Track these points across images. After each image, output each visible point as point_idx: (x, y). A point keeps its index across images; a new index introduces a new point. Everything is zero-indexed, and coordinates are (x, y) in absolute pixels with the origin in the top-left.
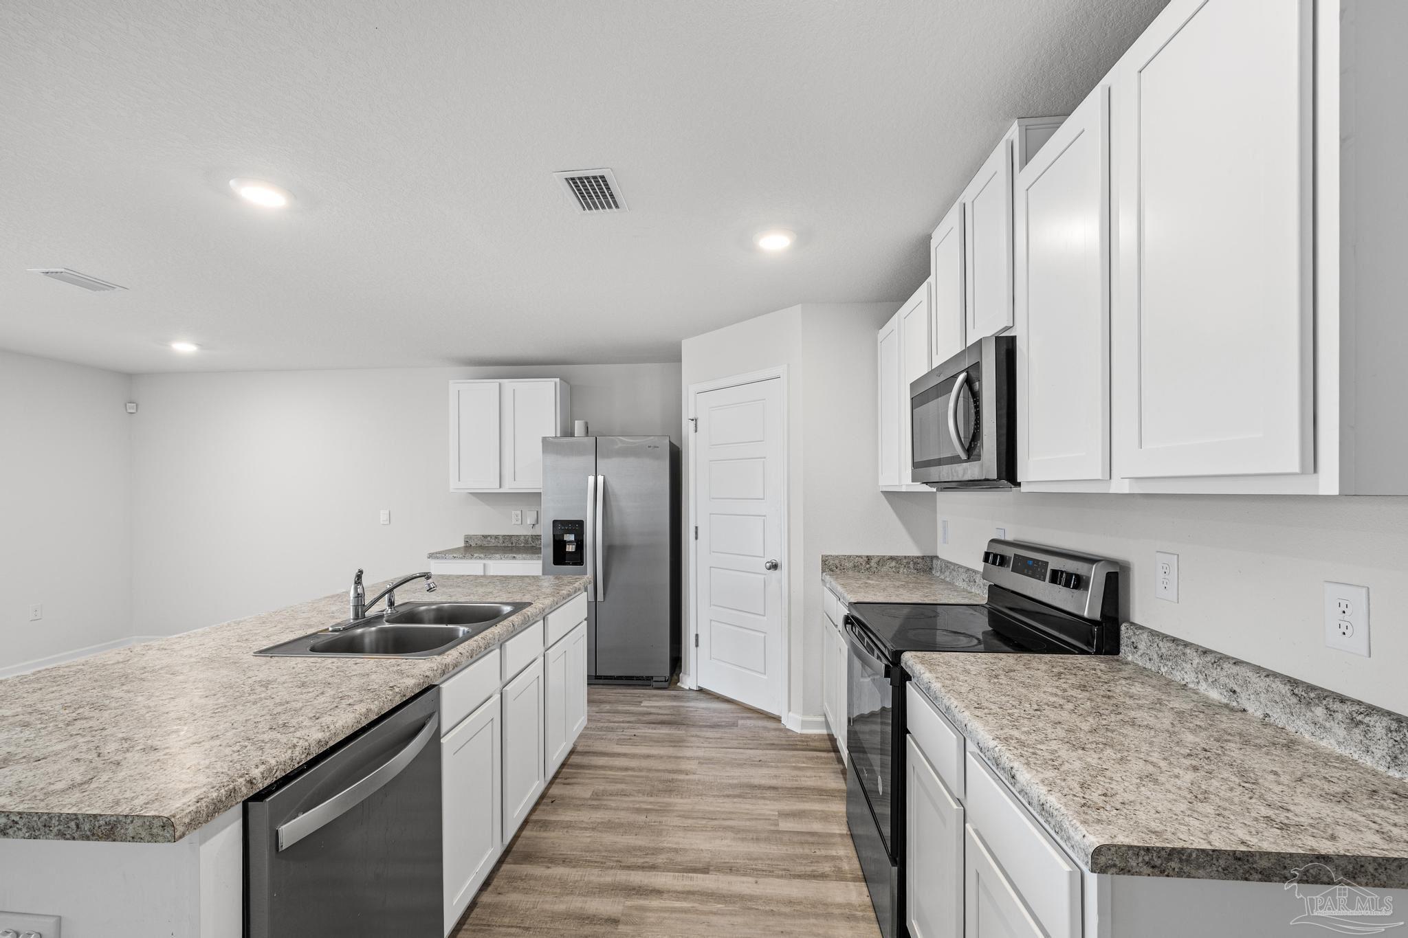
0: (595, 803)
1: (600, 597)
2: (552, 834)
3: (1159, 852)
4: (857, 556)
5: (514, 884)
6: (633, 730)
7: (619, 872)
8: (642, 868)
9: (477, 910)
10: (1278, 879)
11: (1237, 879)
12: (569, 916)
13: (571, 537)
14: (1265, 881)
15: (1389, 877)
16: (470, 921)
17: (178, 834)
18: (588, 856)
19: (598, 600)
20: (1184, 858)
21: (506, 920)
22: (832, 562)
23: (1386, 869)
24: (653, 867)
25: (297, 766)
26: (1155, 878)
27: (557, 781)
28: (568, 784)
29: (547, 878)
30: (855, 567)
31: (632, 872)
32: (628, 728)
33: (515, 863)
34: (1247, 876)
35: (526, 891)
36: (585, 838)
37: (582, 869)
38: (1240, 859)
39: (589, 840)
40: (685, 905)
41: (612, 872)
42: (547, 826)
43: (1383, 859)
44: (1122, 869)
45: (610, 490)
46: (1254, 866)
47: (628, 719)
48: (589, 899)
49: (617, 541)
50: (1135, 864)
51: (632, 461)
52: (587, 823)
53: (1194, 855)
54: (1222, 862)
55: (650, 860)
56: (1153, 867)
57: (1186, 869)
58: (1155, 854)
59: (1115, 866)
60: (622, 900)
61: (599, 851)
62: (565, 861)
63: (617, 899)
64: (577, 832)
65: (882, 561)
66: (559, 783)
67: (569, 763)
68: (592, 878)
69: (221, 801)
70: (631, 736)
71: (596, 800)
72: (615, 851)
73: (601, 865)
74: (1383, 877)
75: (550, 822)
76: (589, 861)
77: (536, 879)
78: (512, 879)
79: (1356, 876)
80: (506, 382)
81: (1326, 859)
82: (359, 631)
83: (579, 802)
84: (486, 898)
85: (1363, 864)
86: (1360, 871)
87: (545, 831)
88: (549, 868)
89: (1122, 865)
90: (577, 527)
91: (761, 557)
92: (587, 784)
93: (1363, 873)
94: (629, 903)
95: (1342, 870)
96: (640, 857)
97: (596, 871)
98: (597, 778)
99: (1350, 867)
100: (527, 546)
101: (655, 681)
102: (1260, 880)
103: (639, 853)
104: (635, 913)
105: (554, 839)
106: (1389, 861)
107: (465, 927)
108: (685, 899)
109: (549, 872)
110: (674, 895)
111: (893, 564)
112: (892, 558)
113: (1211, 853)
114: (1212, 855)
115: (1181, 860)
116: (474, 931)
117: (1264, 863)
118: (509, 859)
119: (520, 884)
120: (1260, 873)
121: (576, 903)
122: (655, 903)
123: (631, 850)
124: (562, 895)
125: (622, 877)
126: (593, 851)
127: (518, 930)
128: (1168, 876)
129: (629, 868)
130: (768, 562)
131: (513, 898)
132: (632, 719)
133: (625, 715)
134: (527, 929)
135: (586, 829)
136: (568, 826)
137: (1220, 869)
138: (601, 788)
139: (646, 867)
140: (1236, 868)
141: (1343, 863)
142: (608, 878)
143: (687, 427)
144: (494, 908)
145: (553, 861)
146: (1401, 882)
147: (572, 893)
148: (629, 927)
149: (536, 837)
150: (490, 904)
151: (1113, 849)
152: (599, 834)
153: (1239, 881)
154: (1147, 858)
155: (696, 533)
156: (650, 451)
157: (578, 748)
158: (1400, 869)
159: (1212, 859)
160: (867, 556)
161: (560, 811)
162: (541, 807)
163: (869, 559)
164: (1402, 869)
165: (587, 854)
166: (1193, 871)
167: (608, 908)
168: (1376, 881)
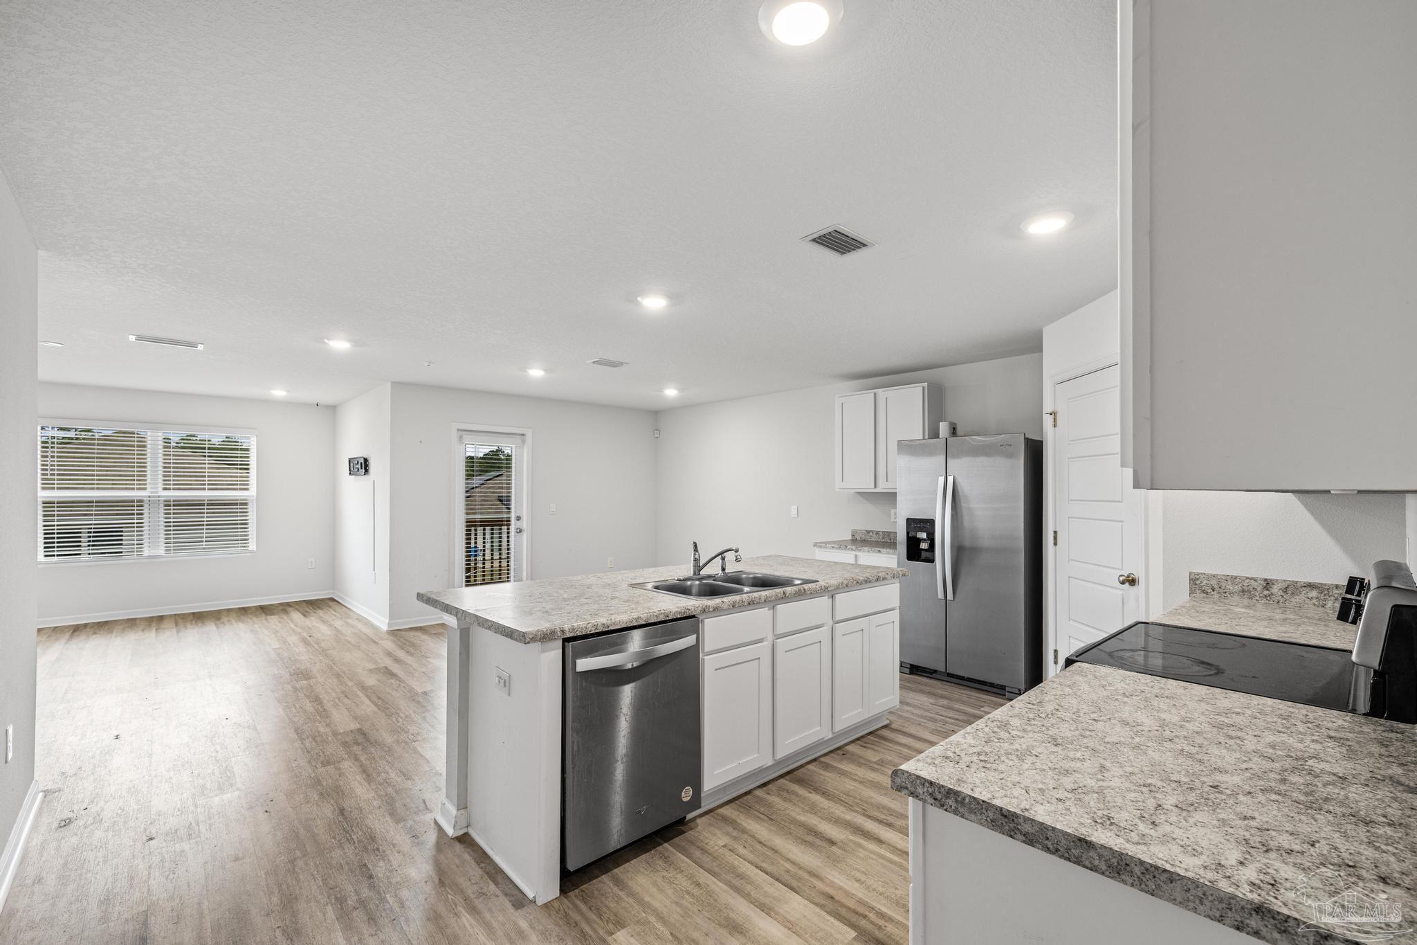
0: (876, 766)
1: (950, 596)
2: (828, 774)
3: (940, 788)
4: (1247, 578)
5: (781, 793)
6: (953, 726)
7: (860, 816)
8: (880, 822)
9: (749, 797)
10: (1040, 847)
11: (1004, 834)
12: (802, 825)
13: (924, 535)
14: (1029, 845)
15: (1158, 887)
16: (741, 800)
17: (527, 641)
18: (844, 797)
19: (948, 598)
20: (959, 799)
21: (762, 809)
22: (1205, 582)
23: (1154, 877)
24: (889, 825)
25: (589, 632)
26: (936, 808)
27: (858, 742)
28: (865, 747)
29: (805, 798)
30: (1243, 591)
31: (869, 821)
32: (951, 724)
33: (789, 781)
34: (1012, 834)
35: (785, 800)
36: (849, 785)
37: (833, 804)
38: (1006, 816)
39: (852, 788)
40: (896, 858)
41: (855, 814)
42: (828, 768)
43: (1151, 865)
44: (912, 793)
45: (960, 489)
46: (1019, 827)
47: (956, 717)
48: (824, 822)
49: (967, 543)
50: (921, 792)
51: (982, 460)
52: (859, 777)
53: (967, 800)
54: (990, 814)
55: (891, 819)
56: (935, 799)
57: (961, 810)
58: (936, 789)
59: (907, 788)
60: (848, 833)
61: (855, 798)
62: (825, 794)
63: (845, 831)
64: (847, 780)
65: (1291, 588)
66: (859, 744)
67: (877, 733)
68: (837, 812)
69: (547, 634)
70: (949, 730)
71: (878, 764)
72: (867, 803)
73: (850, 807)
74: (1152, 885)
75: (832, 766)
76: (842, 801)
77: (797, 796)
78: (781, 789)
79: (1121, 873)
80: (881, 392)
81: (1088, 844)
82: (689, 583)
83: (863, 762)
84: (759, 793)
85: (1128, 862)
86: (1125, 869)
87: (824, 770)
88: (810, 792)
89: (912, 789)
90: (928, 525)
91: (1118, 569)
92: (881, 752)
93: (1129, 872)
94: (851, 837)
95: (1106, 861)
96: (884, 814)
97: (842, 809)
98: (888, 750)
99: (1114, 861)
100: (885, 541)
101: (1008, 692)
102: (1024, 842)
103: (885, 811)
104: (851, 844)
105: (829, 779)
106: (1158, 870)
107: (736, 802)
108: (898, 855)
109: (810, 795)
110: (891, 849)
111: (1314, 593)
112: (1311, 586)
113: (981, 802)
114: (982, 805)
115: (957, 801)
116: (740, 806)
117: (1027, 828)
118: (788, 777)
119: (785, 794)
120: (1024, 835)
121: (813, 820)
122: (872, 846)
123: (880, 807)
124: (808, 812)
125: (860, 820)
126: (850, 796)
127: (765, 818)
128: (946, 810)
129: (869, 817)
130: (1122, 575)
131: (775, 799)
132: (961, 717)
133: (958, 713)
134: (772, 820)
135: (855, 780)
136: (844, 773)
137: (988, 819)
138: (890, 758)
139: (884, 823)
140: (1002, 824)
141: (1106, 854)
142: (849, 816)
143: (1048, 421)
144: (760, 800)
145: (816, 790)
146: (1172, 897)
147: (815, 814)
148: (840, 851)
149: (815, 772)
150: (758, 797)
151: (906, 775)
152: (863, 788)
153: (1004, 836)
154: (930, 790)
155: (1055, 538)
156: (1001, 450)
157: (893, 725)
158: (1171, 883)
159: (982, 809)
160: (1266, 580)
161: (844, 762)
162: (832, 755)
163: (1268, 584)
164: (1174, 884)
165: (844, 796)
166: (966, 814)
167: (834, 833)
168: (1143, 886)
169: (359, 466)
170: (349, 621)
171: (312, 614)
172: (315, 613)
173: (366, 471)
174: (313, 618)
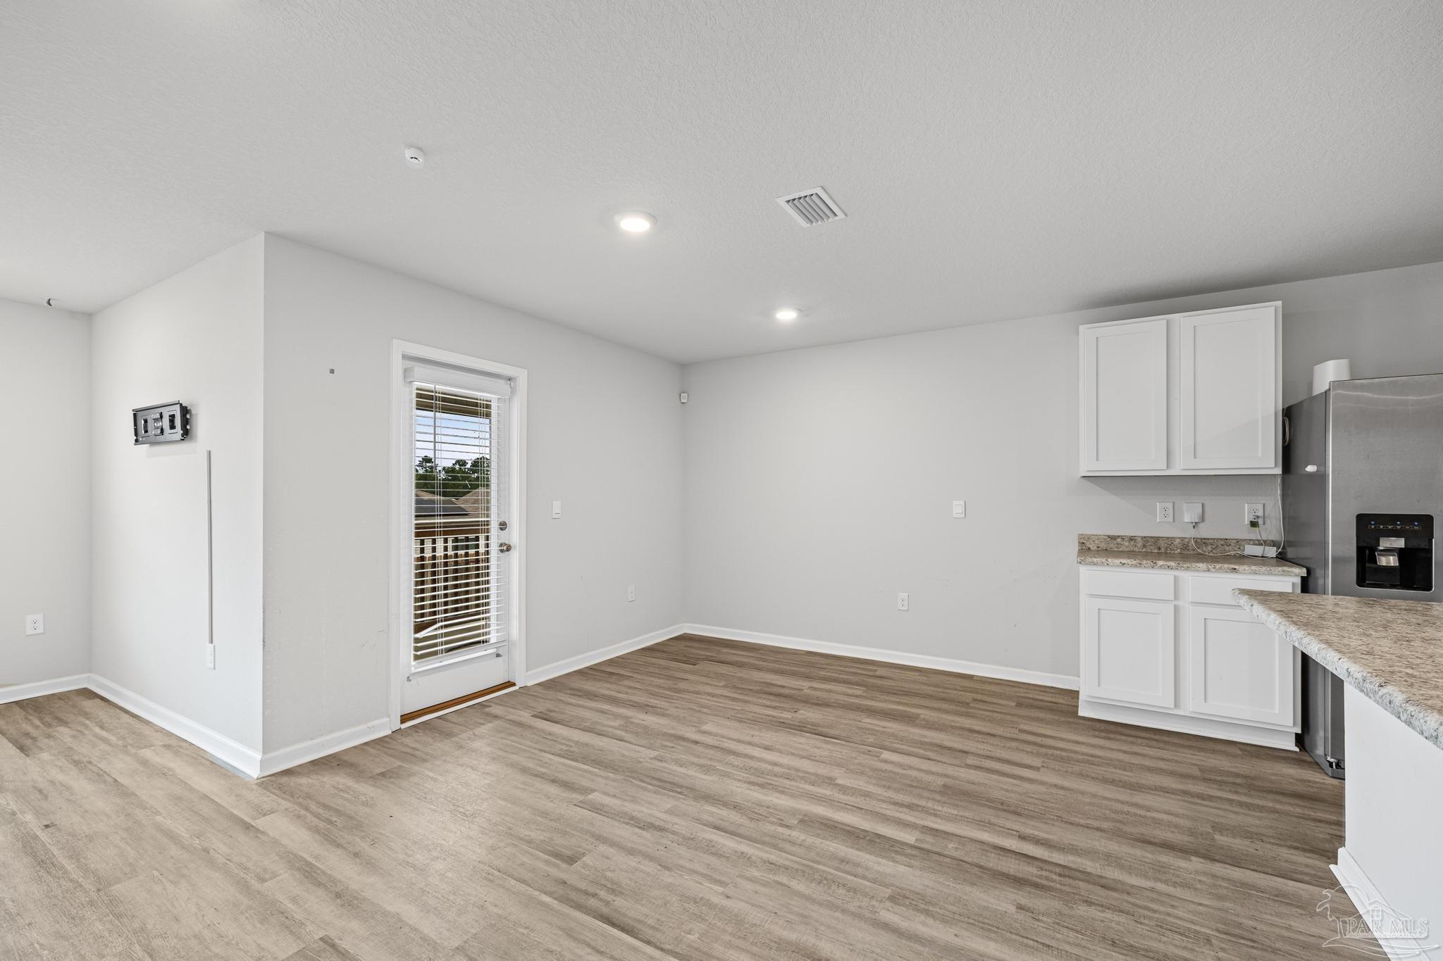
90: (1415, 525)
169: (166, 423)
170: (147, 753)
171: (43, 742)
172: (49, 736)
173: (186, 433)
174: (45, 756)
